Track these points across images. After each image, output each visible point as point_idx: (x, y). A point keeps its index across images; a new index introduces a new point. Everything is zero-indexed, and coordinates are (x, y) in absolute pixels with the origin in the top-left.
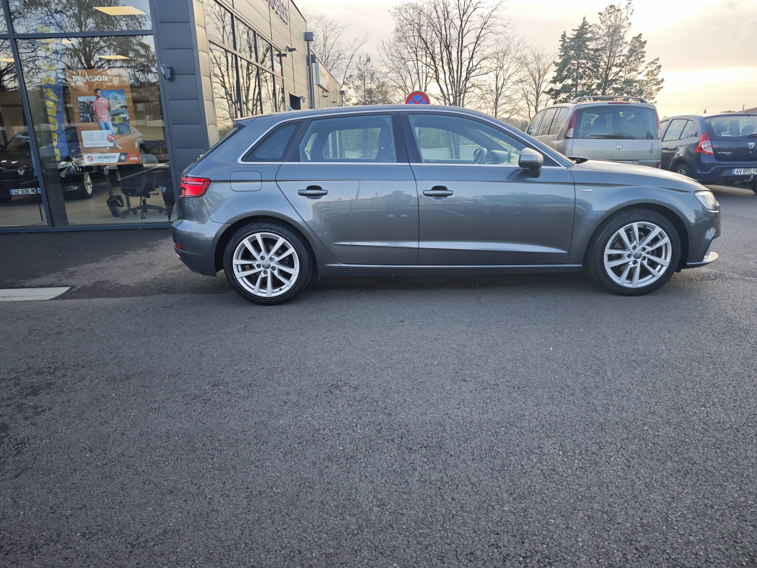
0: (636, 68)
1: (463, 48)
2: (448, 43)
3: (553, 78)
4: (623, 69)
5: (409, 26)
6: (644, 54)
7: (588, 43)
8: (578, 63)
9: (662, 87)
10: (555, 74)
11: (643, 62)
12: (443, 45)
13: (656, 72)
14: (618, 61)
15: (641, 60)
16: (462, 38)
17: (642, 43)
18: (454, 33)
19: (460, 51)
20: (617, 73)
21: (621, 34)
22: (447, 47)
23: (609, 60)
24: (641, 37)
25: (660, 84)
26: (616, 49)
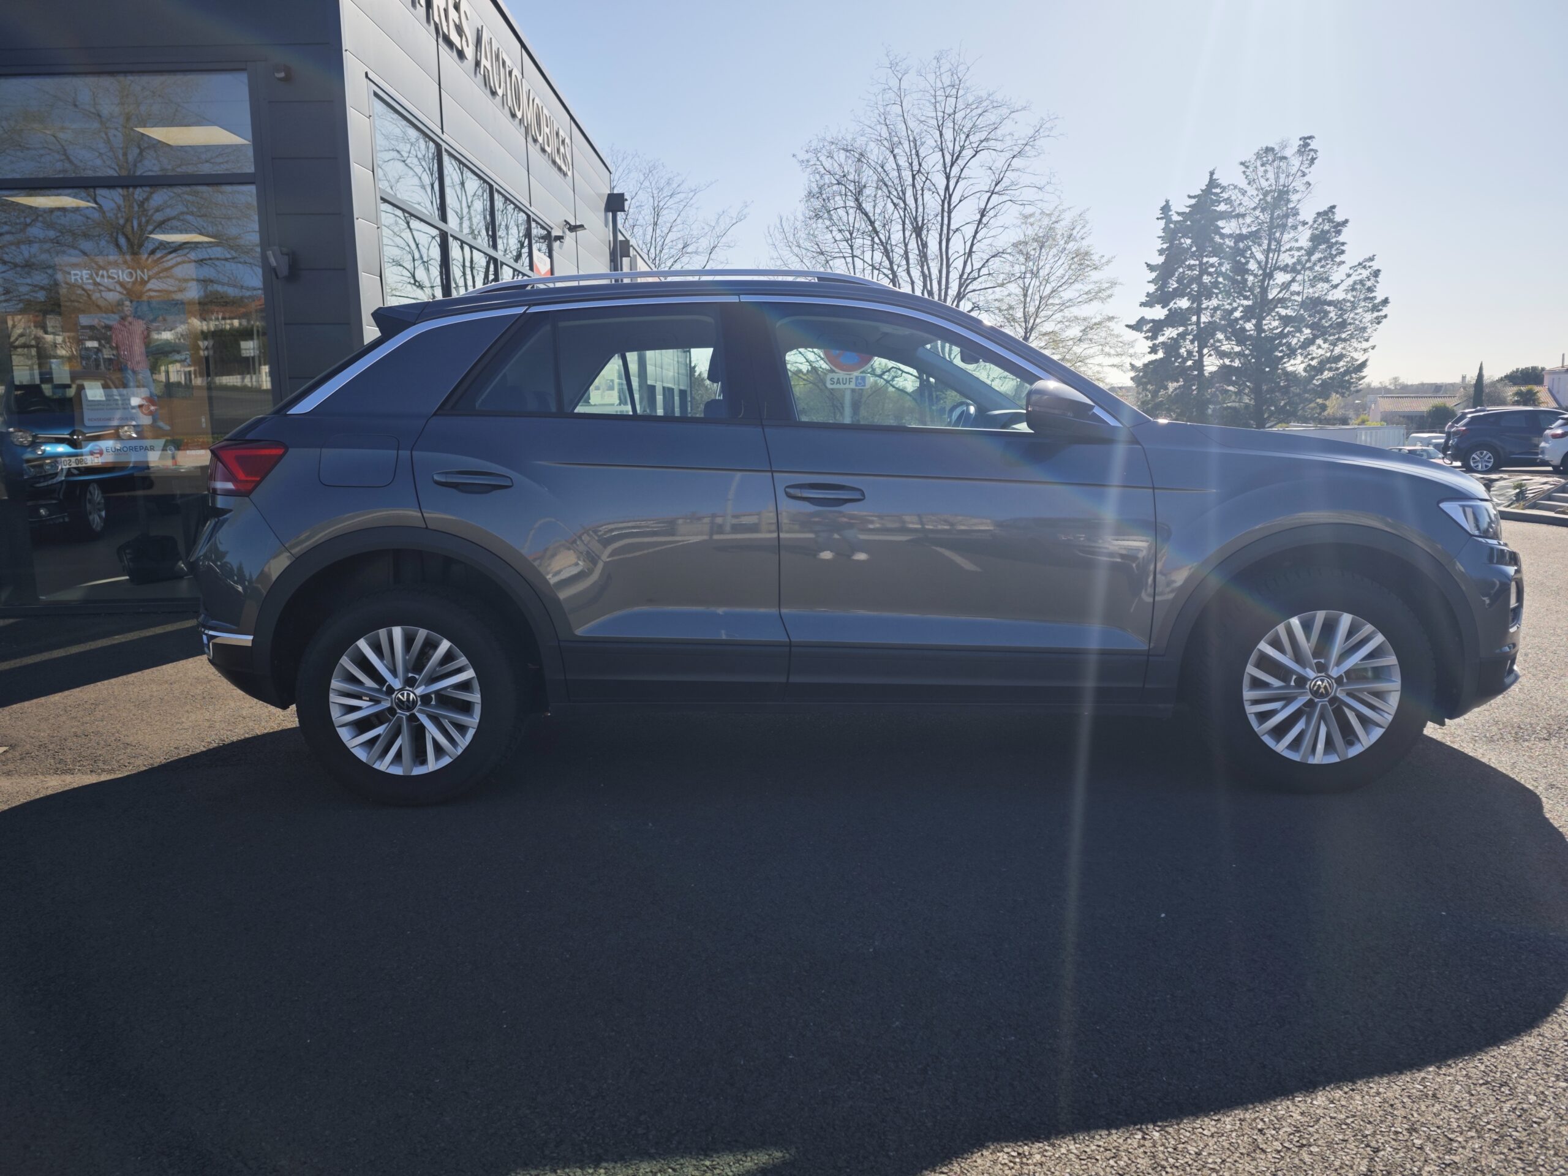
0: (1324, 275)
1: (951, 233)
2: (920, 224)
3: (1148, 295)
4: (1299, 278)
5: (835, 188)
6: (1342, 248)
7: (1220, 223)
8: (1201, 264)
9: (1385, 316)
10: (1152, 288)
11: (1340, 263)
12: (909, 226)
13: (1369, 284)
14: (1286, 259)
15: (1338, 259)
16: (950, 212)
17: (1338, 224)
18: (932, 203)
19: (945, 238)
20: (1286, 286)
21: (1291, 205)
22: (918, 231)
23: (1267, 258)
24: (1333, 213)
25: (1379, 311)
26: (1282, 234)
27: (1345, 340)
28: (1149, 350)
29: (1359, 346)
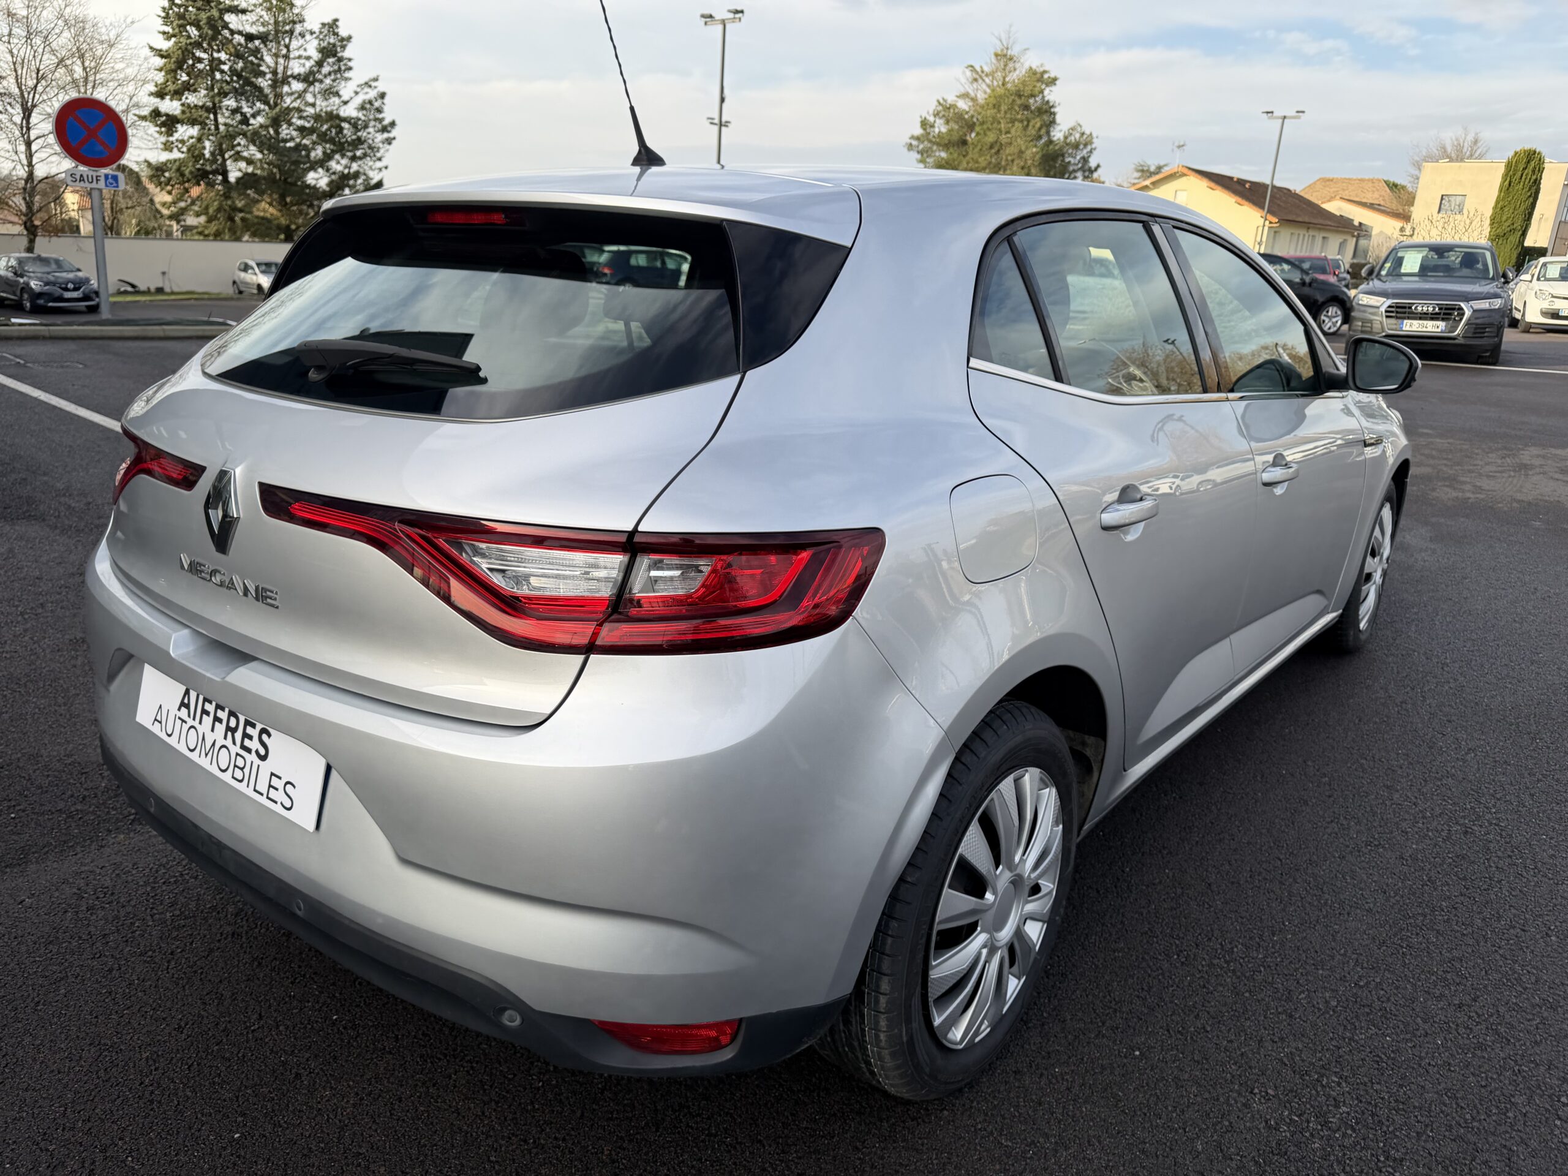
0: (335, 90)
3: (156, 86)
4: (311, 89)
6: (350, 64)
7: (227, 17)
8: (212, 60)
9: (394, 138)
10: (160, 77)
11: (347, 79)
13: (377, 104)
14: (297, 67)
15: (347, 75)
17: (342, 40)
20: (301, 95)
21: (296, 11)
23: (276, 63)
24: (337, 27)
25: (389, 132)
26: (290, 40)
27: (360, 158)
28: (162, 146)
29: (371, 163)
